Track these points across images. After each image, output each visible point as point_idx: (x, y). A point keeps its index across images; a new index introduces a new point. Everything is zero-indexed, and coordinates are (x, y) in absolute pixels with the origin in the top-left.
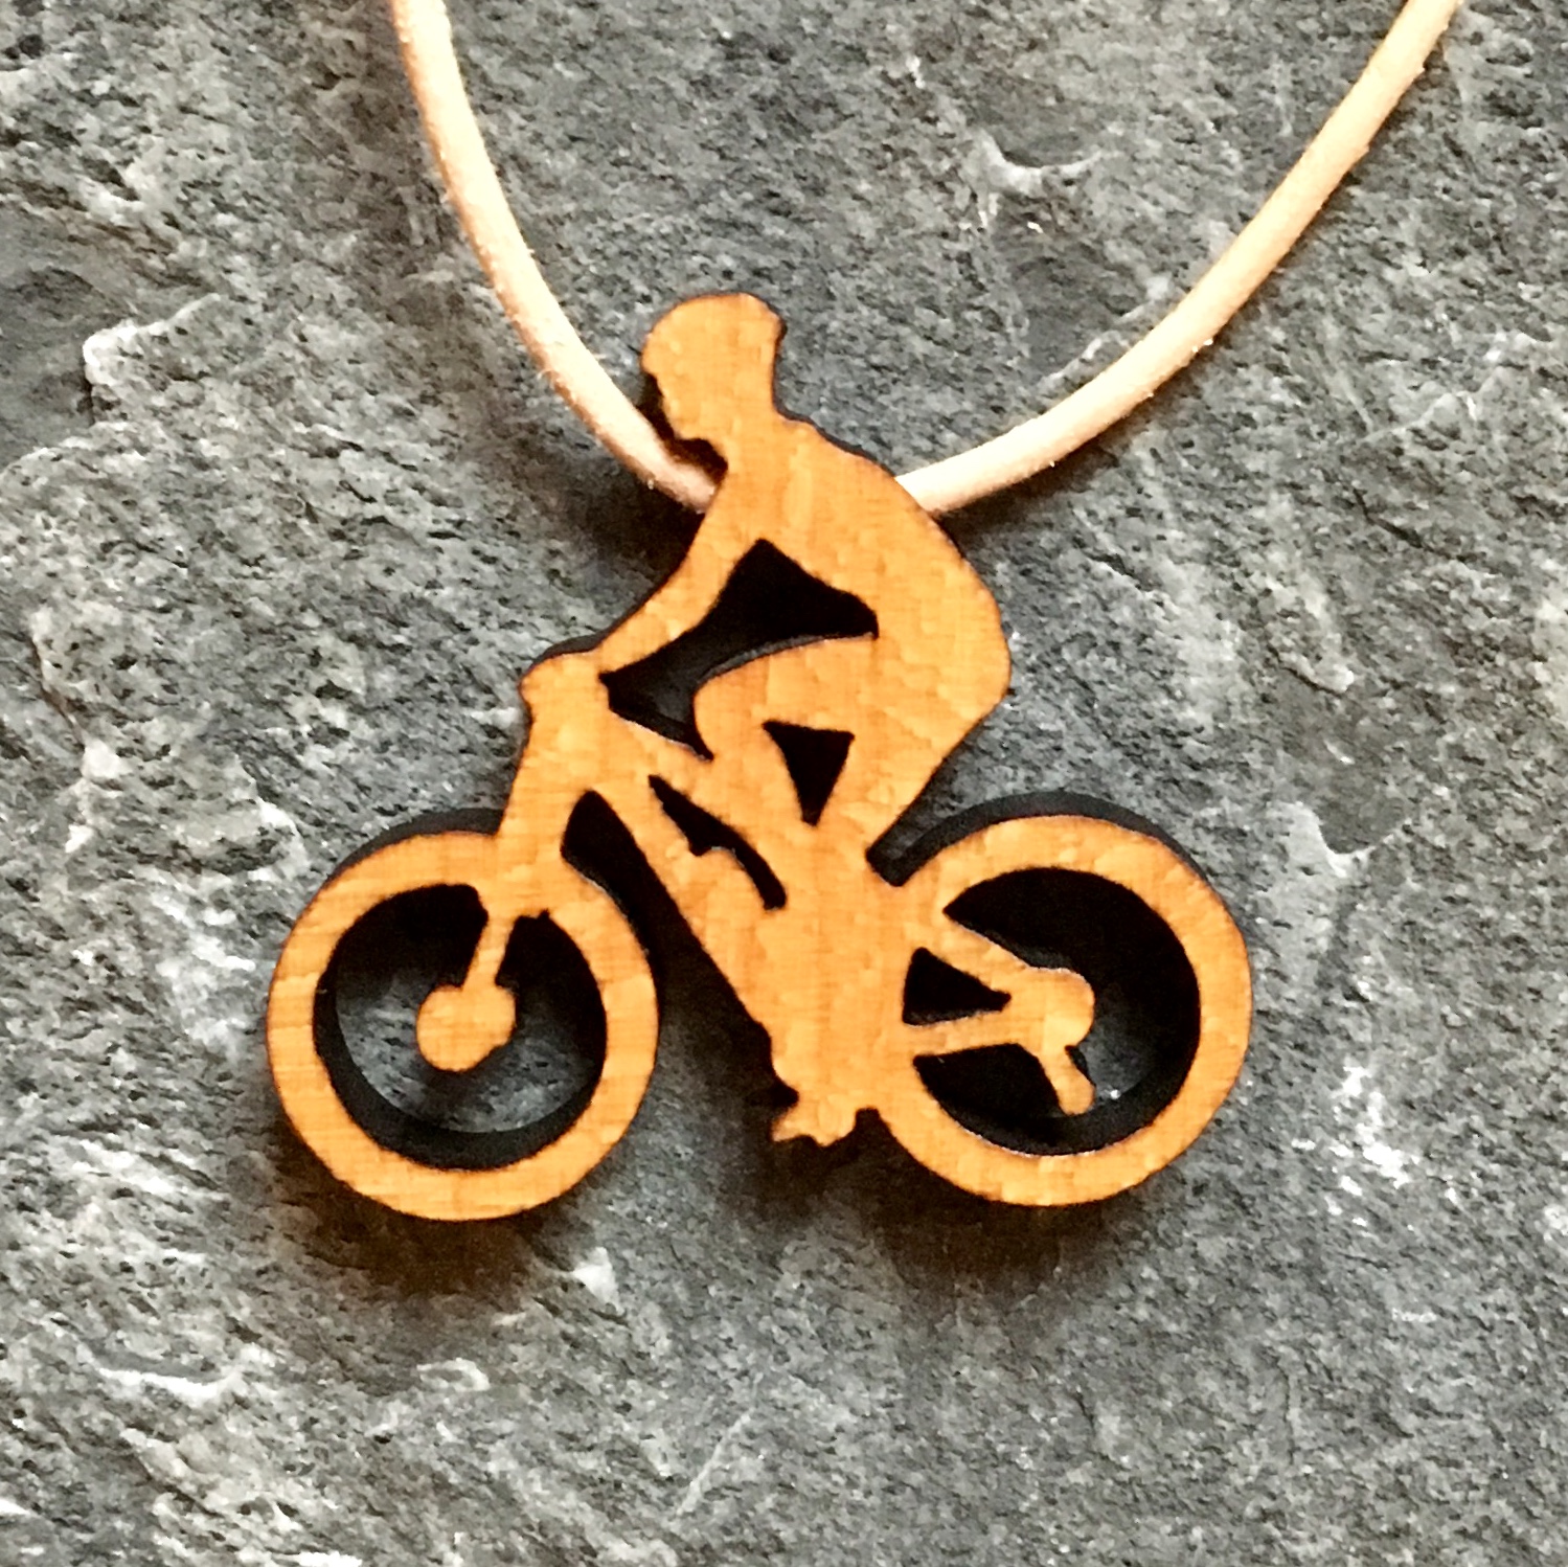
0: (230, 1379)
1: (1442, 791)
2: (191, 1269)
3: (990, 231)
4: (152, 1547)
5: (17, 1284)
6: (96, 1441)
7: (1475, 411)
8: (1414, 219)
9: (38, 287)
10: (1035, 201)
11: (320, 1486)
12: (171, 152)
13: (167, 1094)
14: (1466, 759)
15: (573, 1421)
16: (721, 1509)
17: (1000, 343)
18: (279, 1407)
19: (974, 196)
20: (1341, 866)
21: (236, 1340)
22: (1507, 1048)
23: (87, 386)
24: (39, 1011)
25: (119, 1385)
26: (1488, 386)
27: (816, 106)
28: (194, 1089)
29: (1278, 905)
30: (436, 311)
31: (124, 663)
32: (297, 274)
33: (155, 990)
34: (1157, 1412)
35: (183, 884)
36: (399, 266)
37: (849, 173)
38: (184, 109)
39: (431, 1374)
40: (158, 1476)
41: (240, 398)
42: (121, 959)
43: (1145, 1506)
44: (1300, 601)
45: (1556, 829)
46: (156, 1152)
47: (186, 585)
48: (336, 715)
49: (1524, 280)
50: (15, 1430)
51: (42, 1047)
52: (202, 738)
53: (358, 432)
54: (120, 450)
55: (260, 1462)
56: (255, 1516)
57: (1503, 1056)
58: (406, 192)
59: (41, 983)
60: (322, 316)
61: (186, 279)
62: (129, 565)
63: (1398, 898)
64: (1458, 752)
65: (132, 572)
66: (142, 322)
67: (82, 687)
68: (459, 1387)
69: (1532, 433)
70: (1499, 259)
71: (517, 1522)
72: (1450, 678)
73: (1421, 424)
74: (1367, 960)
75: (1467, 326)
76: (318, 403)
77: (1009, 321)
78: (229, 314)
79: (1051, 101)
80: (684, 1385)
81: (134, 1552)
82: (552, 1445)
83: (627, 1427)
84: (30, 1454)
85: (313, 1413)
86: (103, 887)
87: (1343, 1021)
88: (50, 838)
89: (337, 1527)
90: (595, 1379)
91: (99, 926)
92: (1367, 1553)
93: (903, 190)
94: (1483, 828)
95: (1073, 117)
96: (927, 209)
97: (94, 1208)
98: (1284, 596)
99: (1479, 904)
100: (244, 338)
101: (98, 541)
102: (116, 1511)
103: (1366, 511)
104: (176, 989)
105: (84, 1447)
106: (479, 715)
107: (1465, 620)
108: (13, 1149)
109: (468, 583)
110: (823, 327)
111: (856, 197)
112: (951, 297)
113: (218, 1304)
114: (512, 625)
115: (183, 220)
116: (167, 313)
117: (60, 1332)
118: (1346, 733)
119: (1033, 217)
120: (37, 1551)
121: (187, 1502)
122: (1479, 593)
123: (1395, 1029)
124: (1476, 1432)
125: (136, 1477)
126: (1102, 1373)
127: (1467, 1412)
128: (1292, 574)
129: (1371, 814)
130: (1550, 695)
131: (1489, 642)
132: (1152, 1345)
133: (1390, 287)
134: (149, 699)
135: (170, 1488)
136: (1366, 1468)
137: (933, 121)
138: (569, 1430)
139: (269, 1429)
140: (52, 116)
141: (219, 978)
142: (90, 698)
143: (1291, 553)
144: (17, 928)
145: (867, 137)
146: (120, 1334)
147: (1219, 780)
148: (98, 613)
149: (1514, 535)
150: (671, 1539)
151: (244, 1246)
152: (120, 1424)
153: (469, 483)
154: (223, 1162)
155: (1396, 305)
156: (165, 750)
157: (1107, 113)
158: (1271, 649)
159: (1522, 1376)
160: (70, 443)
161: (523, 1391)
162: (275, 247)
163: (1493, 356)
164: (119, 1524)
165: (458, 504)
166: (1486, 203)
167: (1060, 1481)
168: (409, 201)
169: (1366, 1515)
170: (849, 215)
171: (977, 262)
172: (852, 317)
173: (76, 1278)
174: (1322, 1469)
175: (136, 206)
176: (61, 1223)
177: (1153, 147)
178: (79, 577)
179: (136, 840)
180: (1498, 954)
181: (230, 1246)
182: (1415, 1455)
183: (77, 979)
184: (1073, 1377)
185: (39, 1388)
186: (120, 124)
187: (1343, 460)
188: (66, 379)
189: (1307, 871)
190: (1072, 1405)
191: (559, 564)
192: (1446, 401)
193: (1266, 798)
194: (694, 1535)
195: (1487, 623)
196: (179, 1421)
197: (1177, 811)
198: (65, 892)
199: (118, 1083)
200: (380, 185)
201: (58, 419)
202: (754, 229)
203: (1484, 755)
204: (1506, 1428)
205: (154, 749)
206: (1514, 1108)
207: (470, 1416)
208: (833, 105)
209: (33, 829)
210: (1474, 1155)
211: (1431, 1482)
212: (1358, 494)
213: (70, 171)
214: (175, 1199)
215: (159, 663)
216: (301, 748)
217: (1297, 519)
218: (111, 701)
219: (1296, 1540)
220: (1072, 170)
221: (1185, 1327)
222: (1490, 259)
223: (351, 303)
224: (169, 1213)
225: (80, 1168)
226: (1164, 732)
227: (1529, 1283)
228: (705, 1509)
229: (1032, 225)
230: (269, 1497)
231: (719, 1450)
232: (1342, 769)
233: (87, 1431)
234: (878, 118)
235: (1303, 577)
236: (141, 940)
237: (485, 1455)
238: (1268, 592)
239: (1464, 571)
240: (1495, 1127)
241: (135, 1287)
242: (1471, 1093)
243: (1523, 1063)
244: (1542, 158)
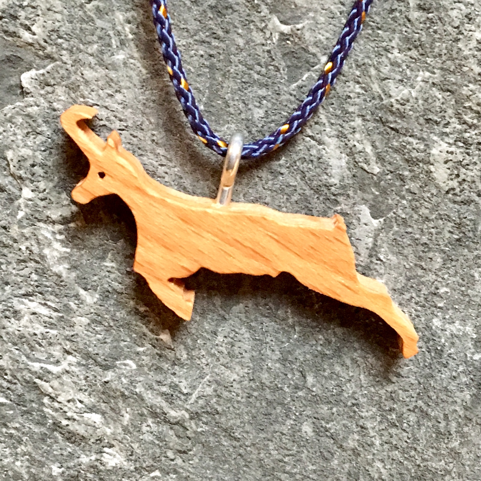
0: (64, 365)
1: (404, 202)
2: (53, 335)
3: (276, 43)
4: (42, 411)
5: (5, 339)
6: (28, 382)
7: (414, 94)
8: (397, 40)
9: (8, 59)
10: (290, 35)
11: (90, 395)
12: (45, 22)
13: (46, 286)
14: (411, 193)
15: (159, 377)
16: (201, 402)
17: (279, 76)
18: (78, 373)
19: (271, 34)
20: (376, 223)
21: (66, 354)
22: (423, 274)
23: (22, 88)
24: (10, 263)
25: (33, 367)
26: (418, 87)
27: (227, 8)
28: (54, 285)
29: (358, 234)
30: (119, 66)
31: (33, 166)
32: (81, 56)
33: (43, 257)
34: (323, 376)
35: (50, 227)
36: (109, 54)
37: (236, 27)
38: (49, 10)
39: (120, 364)
40: (44, 392)
41: (65, 91)
42: (33, 248)
43: (320, 402)
44: (364, 148)
45: (437, 213)
46: (43, 302)
47: (50, 144)
49: (428, 57)
50: (5, 379)
51: (11, 273)
52: (55, 187)
53: (98, 100)
54: (31, 106)
55: (73, 388)
56: (71, 403)
57: (421, 277)
58: (111, 33)
59: (10, 255)
60: (88, 68)
61: (49, 57)
62: (34, 138)
63: (392, 232)
64: (409, 191)
65: (35, 140)
66: (37, 70)
67: (22, 172)
68: (128, 368)
69: (430, 101)
70: (421, 51)
71: (144, 405)
72: (407, 170)
73: (399, 98)
74: (383, 249)
75: (412, 70)
76: (87, 93)
77: (281, 69)
78: (61, 67)
79: (293, 7)
80: (191, 368)
81: (38, 413)
82: (154, 384)
83: (175, 379)
84: (9, 385)
85: (87, 375)
86: (28, 228)
87: (376, 267)
88: (13, 215)
89: (94, 406)
90: (166, 366)
91: (27, 239)
92: (382, 415)
93: (251, 32)
94: (416, 212)
95: (299, 11)
96: (258, 37)
97: (26, 318)
98: (359, 147)
99: (415, 234)
100: (66, 75)
101: (25, 131)
102: (33, 401)
103: (383, 123)
104: (48, 257)
105: (24, 384)
107: (411, 153)
108: (3, 301)
109: (129, 143)
110: (229, 71)
111: (238, 34)
112: (265, 62)
113: (60, 344)
114: (141, 155)
115: (49, 41)
116: (44, 67)
117: (17, 352)
118: (377, 185)
119: (288, 39)
120: (11, 412)
121: (53, 399)
122: (415, 146)
123: (391, 269)
124: (413, 382)
125: (39, 392)
126: (308, 365)
127: (411, 376)
128: (362, 141)
129: (384, 208)
130: (435, 175)
131: (418, 160)
132: (322, 358)
133: (390, 59)
134: (40, 176)
135: (48, 395)
136: (382, 392)
137: (260, 12)
138: (159, 380)
139: (75, 379)
140: (12, 12)
141: (60, 254)
142: (24, 175)
143: (361, 135)
144: (4, 239)
145: (241, 17)
146: (34, 353)
147: (340, 199)
148: (25, 152)
149: (425, 129)
150: (187, 410)
151: (68, 328)
152: (34, 377)
153: (129, 115)
154: (62, 305)
155: (392, 64)
156: (45, 190)
157: (309, 10)
158: (355, 162)
159: (426, 366)
160: (18, 104)
161: (146, 369)
162: (75, 49)
163: (419, 79)
164: (34, 405)
165: (126, 121)
166: (417, 35)
167: (296, 395)
168: (112, 35)
169: (382, 405)
170: (236, 39)
171: (272, 52)
172: (237, 68)
173: (22, 337)
174: (369, 392)
175: (35, 37)
176: (17, 322)
177: (322, 19)
178: (20, 142)
179: (37, 215)
180: (421, 248)
181: (64, 328)
182: (396, 388)
183: (21, 254)
184: (300, 366)
185: (11, 367)
186: (30, 14)
187: (376, 108)
188: (17, 86)
189: (366, 224)
190: (299, 374)
191: (155, 138)
192: (406, 92)
193: (354, 204)
194: (194, 409)
195: (417, 154)
196: (50, 377)
197: (329, 208)
198: (17, 230)
199: (32, 283)
200: (104, 31)
201: (14, 97)
202: (209, 43)
203: (416, 192)
204: (422, 381)
205: (42, 190)
206: (424, 291)
207: (131, 376)
208: (231, 8)
209: (8, 212)
210: (413, 304)
211: (400, 396)
212: (381, 118)
213: (17, 27)
214: (49, 315)
215: (42, 165)
217: (363, 125)
218: (30, 176)
219: (362, 412)
220: (299, 26)
221: (331, 352)
222: (418, 51)
223: (96, 64)
224: (47, 319)
225: (22, 307)
226: (325, 185)
227: (429, 340)
228: (197, 402)
229: (288, 42)
230: (75, 398)
231: (200, 386)
232: (377, 196)
233: (25, 380)
234: (244, 11)
235: (365, 142)
236: (38, 243)
237: (135, 387)
238: (355, 146)
239: (411, 140)
240: (419, 297)
241: (37, 339)
242: (412, 287)
243: (427, 279)
244: (433, 22)
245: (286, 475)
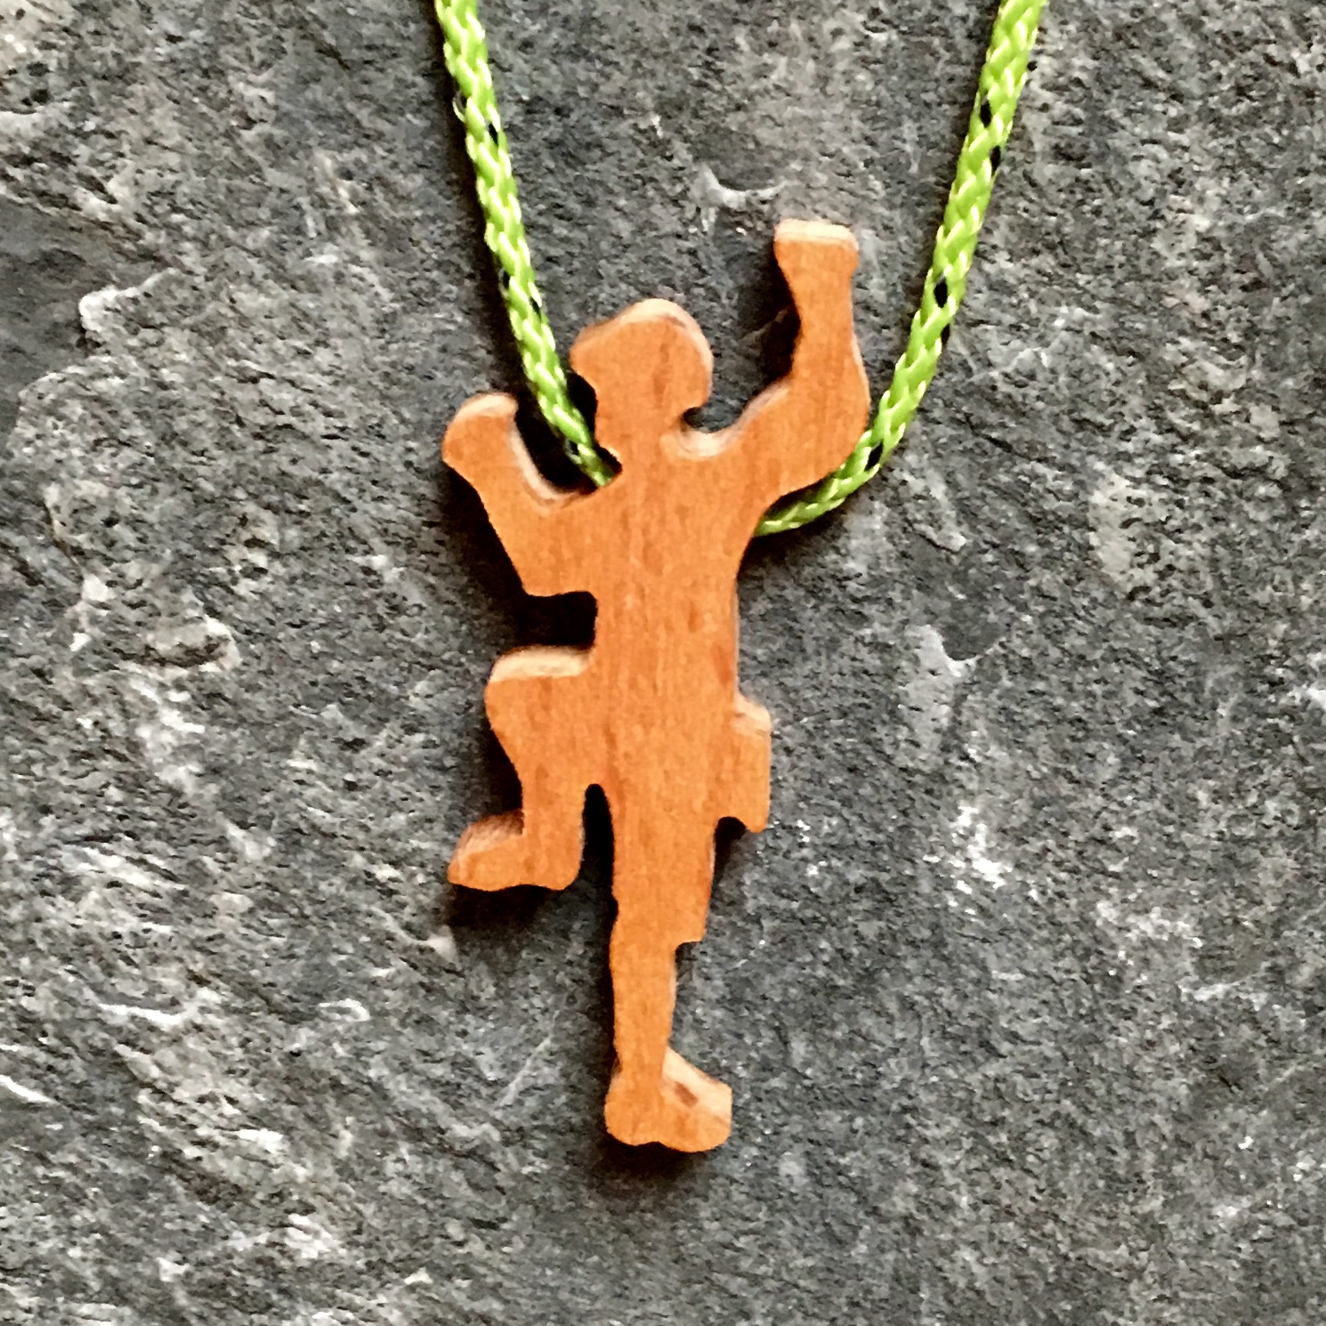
0: (190, 1011)
1: (1027, 618)
2: (162, 936)
3: (711, 233)
4: (137, 1125)
5: (41, 946)
6: (98, 1052)
7: (1046, 360)
8: (1004, 229)
9: (47, 261)
10: (742, 213)
11: (253, 1084)
12: (139, 171)
13: (144, 818)
14: (1045, 597)
15: (427, 1043)
16: (531, 1103)
17: (718, 310)
18: (224, 1031)
19: (698, 210)
20: (956, 669)
21: (194, 985)
22: (1072, 793)
23: (83, 331)
24: (55, 760)
25: (112, 1014)
26: (1055, 344)
27: (588, 146)
28: (163, 813)
29: (913, 694)
30: (325, 283)
31: (110, 522)
32: (229, 255)
33: (135, 746)
34: (831, 1039)
35: (154, 673)
36: (300, 250)
37: (611, 192)
38: (149, 142)
39: (329, 1009)
40: (140, 1077)
41: (189, 342)
42: (111, 725)
43: (823, 1103)
44: (927, 490)
45: (1105, 645)
46: (137, 855)
47: (152, 469)
48: (260, 559)
49: (1079, 271)
50: (42, 1045)
51: (57, 784)
52: (165, 574)
53: (271, 365)
54: (106, 376)
55: (211, 1068)
56: (208, 1105)
57: (1069, 799)
58: (304, 201)
59: (54, 740)
60: (245, 286)
61: (152, 257)
62: (114, 455)
63: (996, 691)
64: (1038, 592)
65: (115, 460)
66: (120, 287)
67: (81, 539)
68: (349, 1019)
69: (1086, 377)
70: (1063, 257)
71: (390, 1110)
72: (1032, 541)
73: (1009, 370)
74: (974, 734)
75: (1041, 302)
77: (723, 295)
78: (180, 283)
79: (751, 146)
80: (506, 1017)
81: (125, 1128)
82: (413, 1058)
83: (465, 1047)
84: (52, 1061)
85: (247, 1034)
86: (98, 676)
87: (958, 775)
88: (62, 642)
89: (266, 1112)
90: (444, 1014)
91: (95, 702)
92: (975, 1135)
93: (649, 205)
94: (1056, 643)
95: (766, 157)
96: (668, 220)
97: (94, 895)
98: (916, 485)
99: (1052, 696)
100: (192, 301)
101: (91, 438)
102: (112, 1100)
103: (972, 427)
104: (149, 745)
105: (90, 1057)
106: (359, 560)
107: (1041, 502)
108: (37, 853)
109: (350, 470)
110: (594, 297)
111: (617, 209)
112: (684, 279)
113: (180, 960)
114: (380, 499)
115: (149, 218)
116: (137, 281)
117: (71, 979)
118: (960, 577)
119: (739, 224)
120: (58, 1127)
121: (162, 1095)
122: (1051, 484)
123: (994, 781)
124: (1049, 1053)
125: (126, 1078)
126: (794, 1013)
127: (1045, 1041)
128: (922, 470)
129: (978, 633)
130: (1100, 555)
131: (1059, 518)
132: (827, 995)
133: (988, 275)
134: (128, 547)
135: (149, 1085)
136: (974, 1079)
137: (670, 158)
138: (425, 1048)
139: (217, 1046)
140: (56, 147)
141: (179, 738)
142: (87, 546)
143: (920, 455)
144: (38, 702)
145: (622, 168)
146: (113, 980)
147: (870, 610)
148: (91, 489)
149: (1074, 444)
150: (496, 1123)
151: (197, 921)
152: (114, 1041)
153: (350, 402)
154: (184, 862)
155: (991, 288)
156: (139, 583)
157: (790, 155)
158: (907, 520)
159: (1082, 1016)
160: (72, 370)
161: (394, 1021)
162: (213, 237)
163: (1059, 323)
164: (114, 1109)
165: (341, 415)
166: (1053, 219)
167: (765, 1086)
168: (306, 206)
169: (975, 1110)
170: (613, 222)
171: (701, 254)
172: (615, 291)
173: (83, 941)
174: (943, 1078)
175: (115, 208)
176: (71, 904)
177: (822, 178)
178: (78, 463)
179: (120, 644)
180: (1067, 729)
181: (189, 920)
182: (1008, 1070)
183: (81, 738)
184: (774, 1016)
185: (57, 1016)
186: (103, 151)
187: (957, 393)
188: (68, 324)
189: (933, 673)
190: (772, 1034)
191: (412, 457)
192: (1026, 354)
193: (905, 622)
194: (512, 1120)
195: (1056, 504)
196: (155, 1040)
197: (842, 630)
198: (72, 678)
199: (110, 809)
200: (285, 196)
201: (63, 352)
202: (548, 230)
203: (1057, 594)
204: (1071, 1052)
205: (132, 582)
206: (1077, 835)
207: (356, 1039)
208: (600, 146)
209: (49, 634)
210: (1049, 867)
211: (1019, 1088)
212: (968, 416)
213: (68, 183)
214: (151, 889)
215: (135, 523)
216: (235, 582)
217: (925, 433)
218: (101, 548)
219: (926, 1127)
220: (767, 193)
221: (850, 981)
222: (1056, 256)
223: (266, 277)
224: (145, 898)
225: (84, 867)
226: (833, 577)
227: (1087, 953)
228: (520, 1102)
229: (740, 230)
230: (218, 1091)
231: (529, 1062)
232: (958, 605)
233: (91, 1046)
234: (632, 155)
235: (930, 472)
236: (125, 713)
237: (367, 1066)
238: (904, 482)
239: (1041, 469)
240: (1061, 847)
241: (124, 948)
242: (1046, 824)
243: (1084, 804)
244: (1091, 190)
245: (739, 1280)
